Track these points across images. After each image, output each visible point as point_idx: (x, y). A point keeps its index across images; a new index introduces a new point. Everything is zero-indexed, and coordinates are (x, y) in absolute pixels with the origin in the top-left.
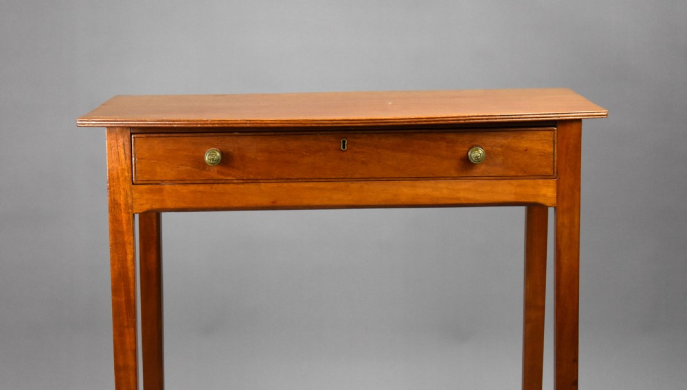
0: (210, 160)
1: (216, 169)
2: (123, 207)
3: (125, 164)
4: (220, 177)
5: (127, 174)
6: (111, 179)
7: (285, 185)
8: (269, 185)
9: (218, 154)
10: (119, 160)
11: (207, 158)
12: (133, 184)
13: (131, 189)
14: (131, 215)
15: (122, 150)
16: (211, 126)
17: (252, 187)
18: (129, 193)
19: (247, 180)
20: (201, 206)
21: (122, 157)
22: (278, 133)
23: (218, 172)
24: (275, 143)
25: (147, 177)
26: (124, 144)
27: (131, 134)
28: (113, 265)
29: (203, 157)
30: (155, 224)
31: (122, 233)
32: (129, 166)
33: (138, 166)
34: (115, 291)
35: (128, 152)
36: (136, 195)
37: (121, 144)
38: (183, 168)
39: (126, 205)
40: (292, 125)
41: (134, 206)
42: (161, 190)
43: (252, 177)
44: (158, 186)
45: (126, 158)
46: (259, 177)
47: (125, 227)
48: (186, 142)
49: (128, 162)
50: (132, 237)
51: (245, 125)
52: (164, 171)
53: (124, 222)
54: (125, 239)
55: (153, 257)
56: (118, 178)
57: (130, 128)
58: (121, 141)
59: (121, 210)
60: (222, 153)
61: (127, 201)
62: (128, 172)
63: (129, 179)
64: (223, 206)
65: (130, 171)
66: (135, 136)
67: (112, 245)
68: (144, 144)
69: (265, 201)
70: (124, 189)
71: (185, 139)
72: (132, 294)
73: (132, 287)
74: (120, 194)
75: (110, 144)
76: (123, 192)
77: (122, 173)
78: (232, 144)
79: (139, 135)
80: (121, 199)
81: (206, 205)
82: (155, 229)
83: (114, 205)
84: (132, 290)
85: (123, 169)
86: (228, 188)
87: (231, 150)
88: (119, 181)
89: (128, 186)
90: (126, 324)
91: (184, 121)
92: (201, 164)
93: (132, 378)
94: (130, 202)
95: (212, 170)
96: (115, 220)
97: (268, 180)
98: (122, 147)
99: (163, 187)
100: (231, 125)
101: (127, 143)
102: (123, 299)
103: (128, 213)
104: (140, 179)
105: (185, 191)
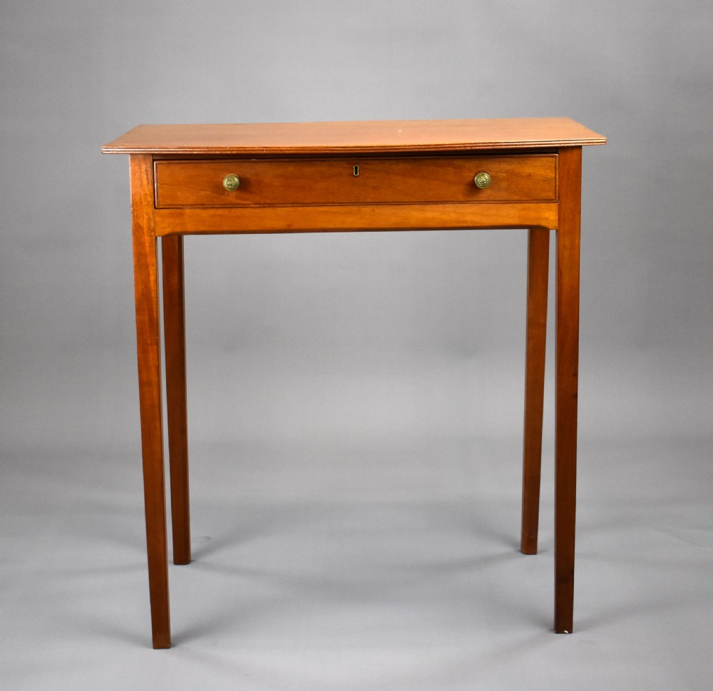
0: (229, 185)
1: (234, 194)
2: (146, 230)
3: (148, 189)
4: (238, 201)
5: (149, 199)
6: (134, 204)
7: (300, 209)
8: (284, 209)
9: (236, 180)
10: (142, 185)
11: (226, 183)
12: (155, 208)
13: (153, 213)
14: (154, 238)
15: (145, 176)
16: (229, 152)
17: (269, 211)
18: (151, 217)
19: (264, 204)
20: (220, 229)
21: (145, 182)
22: (294, 160)
23: (237, 197)
24: (291, 169)
25: (169, 202)
26: (146, 170)
27: (154, 160)
28: (136, 285)
29: (222, 182)
30: (177, 247)
31: (145, 255)
32: (152, 191)
33: (160, 191)
34: (139, 310)
35: (150, 178)
36: (158, 219)
37: (144, 170)
38: (203, 193)
39: (149, 228)
40: (306, 152)
41: (156, 229)
42: (182, 215)
43: (268, 201)
44: (179, 210)
45: (148, 183)
46: (275, 202)
47: (148, 249)
48: (205, 168)
49: (151, 187)
50: (154, 259)
51: (262, 152)
52: (185, 196)
53: (147, 244)
54: (149, 261)
55: (175, 279)
56: (141, 203)
57: (153, 155)
58: (144, 167)
59: (144, 233)
60: (240, 179)
61: (150, 224)
62: (150, 196)
63: (151, 203)
64: (240, 229)
65: (153, 196)
66: (158, 162)
67: (135, 266)
68: (164, 170)
69: (281, 225)
70: (147, 214)
71: (205, 166)
72: (155, 313)
73: (155, 306)
74: (143, 218)
75: (133, 170)
76: (146, 217)
77: (145, 198)
78: (250, 170)
79: (161, 162)
80: (144, 224)
81: (225, 228)
82: (177, 251)
83: (137, 229)
84: (155, 310)
85: (146, 194)
86: (246, 212)
87: (248, 176)
88: (142, 206)
89: (151, 209)
90: (149, 342)
91: (204, 148)
92: (220, 189)
93: (155, 393)
94: (152, 225)
95: (230, 195)
96: (138, 243)
97: (284, 204)
98: (145, 173)
99: (183, 211)
100: (248, 152)
101: (150, 169)
102: (147, 318)
103: (151, 236)
104: (162, 203)
105: (205, 215)
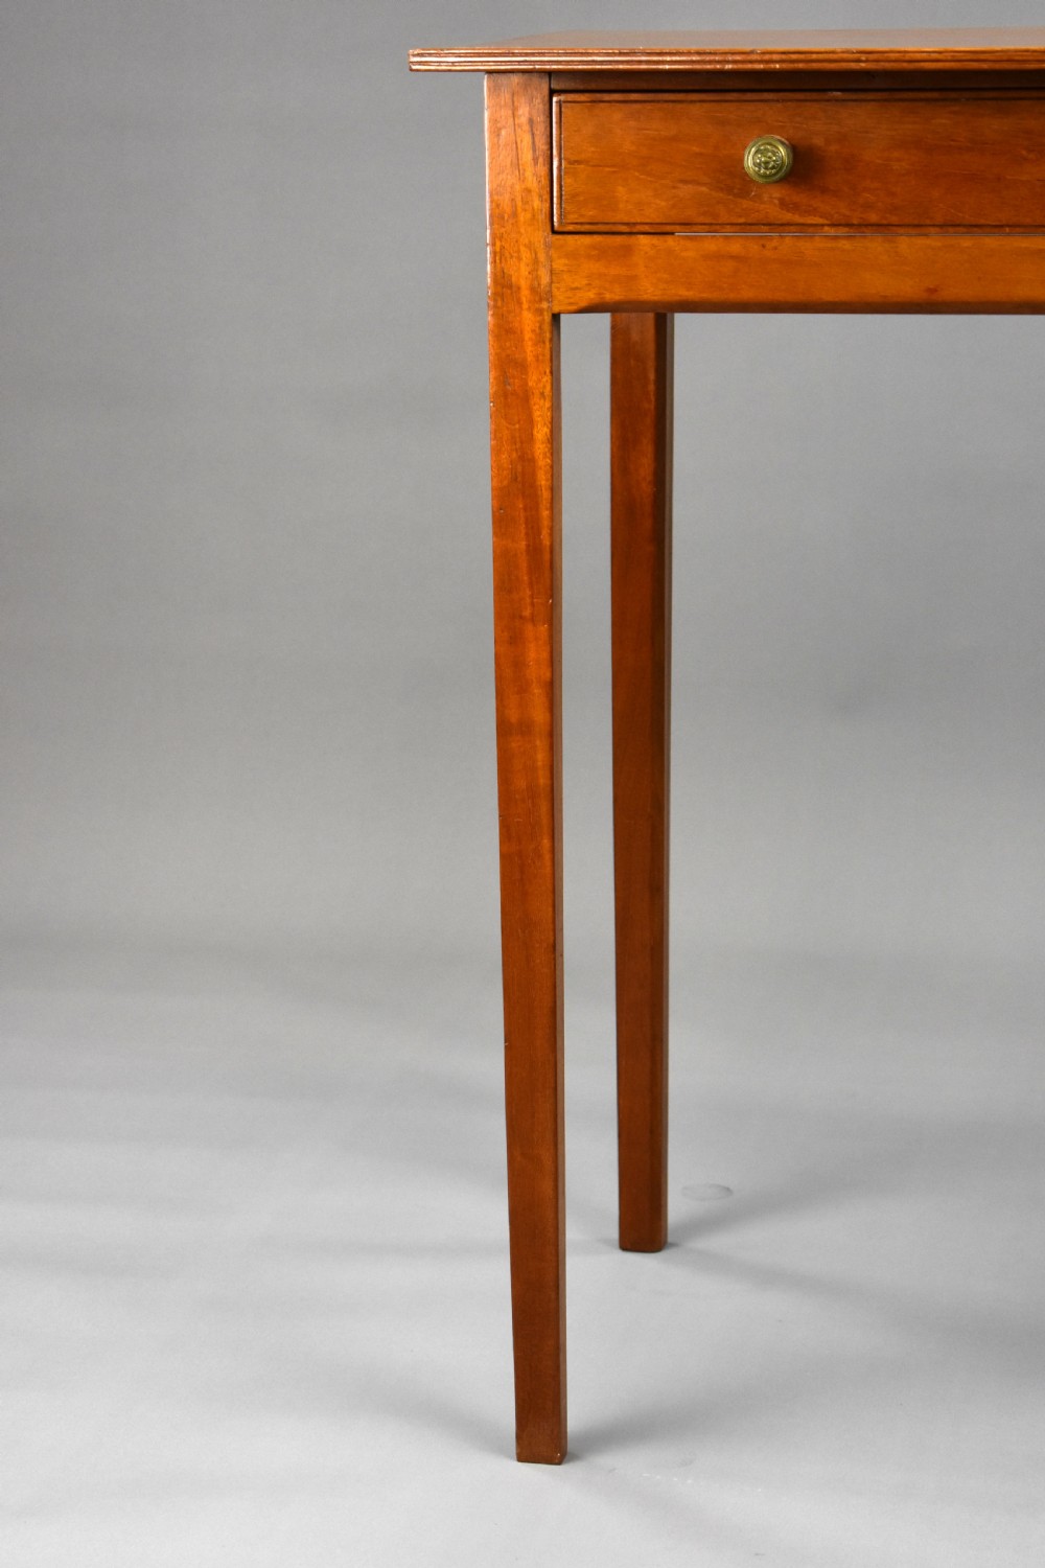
0: (759, 165)
1: (777, 193)
2: (525, 294)
3: (533, 175)
4: (788, 217)
5: (536, 203)
6: (498, 218)
7: (966, 242)
8: (920, 241)
9: (782, 151)
10: (517, 164)
11: (749, 162)
12: (554, 232)
13: (548, 246)
14: (547, 318)
15: (527, 139)
16: (762, 66)
17: (875, 246)
18: (542, 257)
19: (860, 225)
20: (732, 296)
21: (527, 156)
22: (953, 95)
23: (783, 204)
24: (942, 121)
25: (590, 213)
26: (531, 121)
27: (552, 93)
28: (496, 451)
29: (741, 160)
31: (522, 366)
32: (545, 182)
33: (567, 181)
34: (502, 522)
35: (542, 145)
36: (560, 264)
37: (523, 120)
38: (686, 191)
39: (533, 290)
40: (985, 66)
41: (555, 290)
42: (627, 251)
43: (874, 218)
44: (618, 239)
45: (535, 160)
46: (894, 219)
47: (530, 351)
48: (697, 116)
49: (542, 170)
50: (547, 379)
51: (853, 66)
52: (636, 199)
53: (528, 335)
54: (530, 384)
56: (515, 214)
57: (550, 74)
58: (524, 112)
59: (520, 303)
60: (795, 150)
61: (537, 278)
62: (541, 196)
63: (543, 217)
64: (790, 297)
65: (547, 197)
66: (562, 97)
67: (495, 398)
68: (584, 121)
69: (909, 288)
70: (529, 246)
71: (696, 110)
72: (545, 532)
73: (545, 513)
74: (519, 259)
75: (494, 121)
76: (526, 255)
77: (525, 202)
78: (823, 123)
79: (571, 97)
80: (521, 274)
81: (747, 294)
83: (503, 287)
84: (546, 523)
85: (528, 191)
86: (812, 247)
87: (818, 141)
88: (516, 224)
89: (541, 235)
90: (527, 613)
91: (689, 53)
92: (735, 167)
93: (541, 757)
94: (545, 279)
95: (766, 197)
96: (504, 331)
97: (919, 227)
98: (526, 127)
99: (633, 240)
100: (815, 66)
101: (540, 119)
102: (523, 544)
103: (540, 312)
104: (572, 217)
105: (690, 254)
